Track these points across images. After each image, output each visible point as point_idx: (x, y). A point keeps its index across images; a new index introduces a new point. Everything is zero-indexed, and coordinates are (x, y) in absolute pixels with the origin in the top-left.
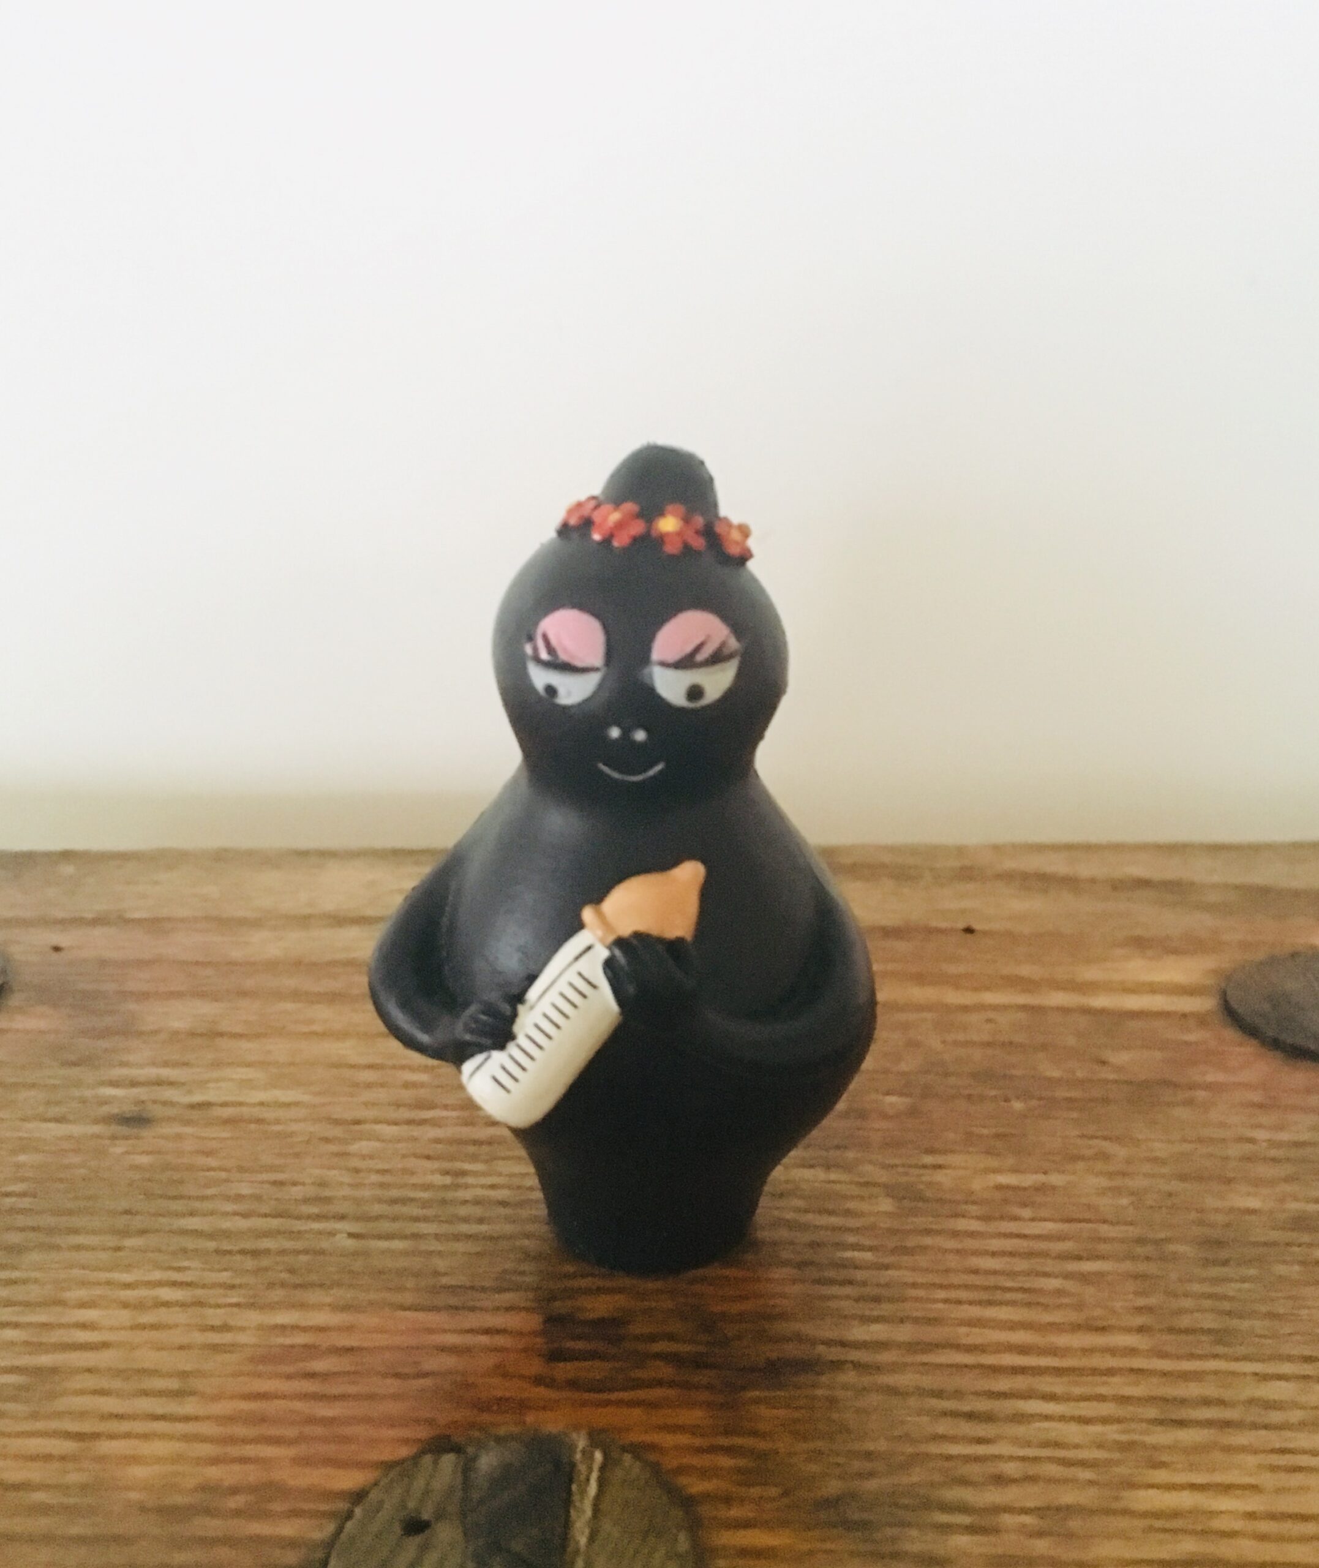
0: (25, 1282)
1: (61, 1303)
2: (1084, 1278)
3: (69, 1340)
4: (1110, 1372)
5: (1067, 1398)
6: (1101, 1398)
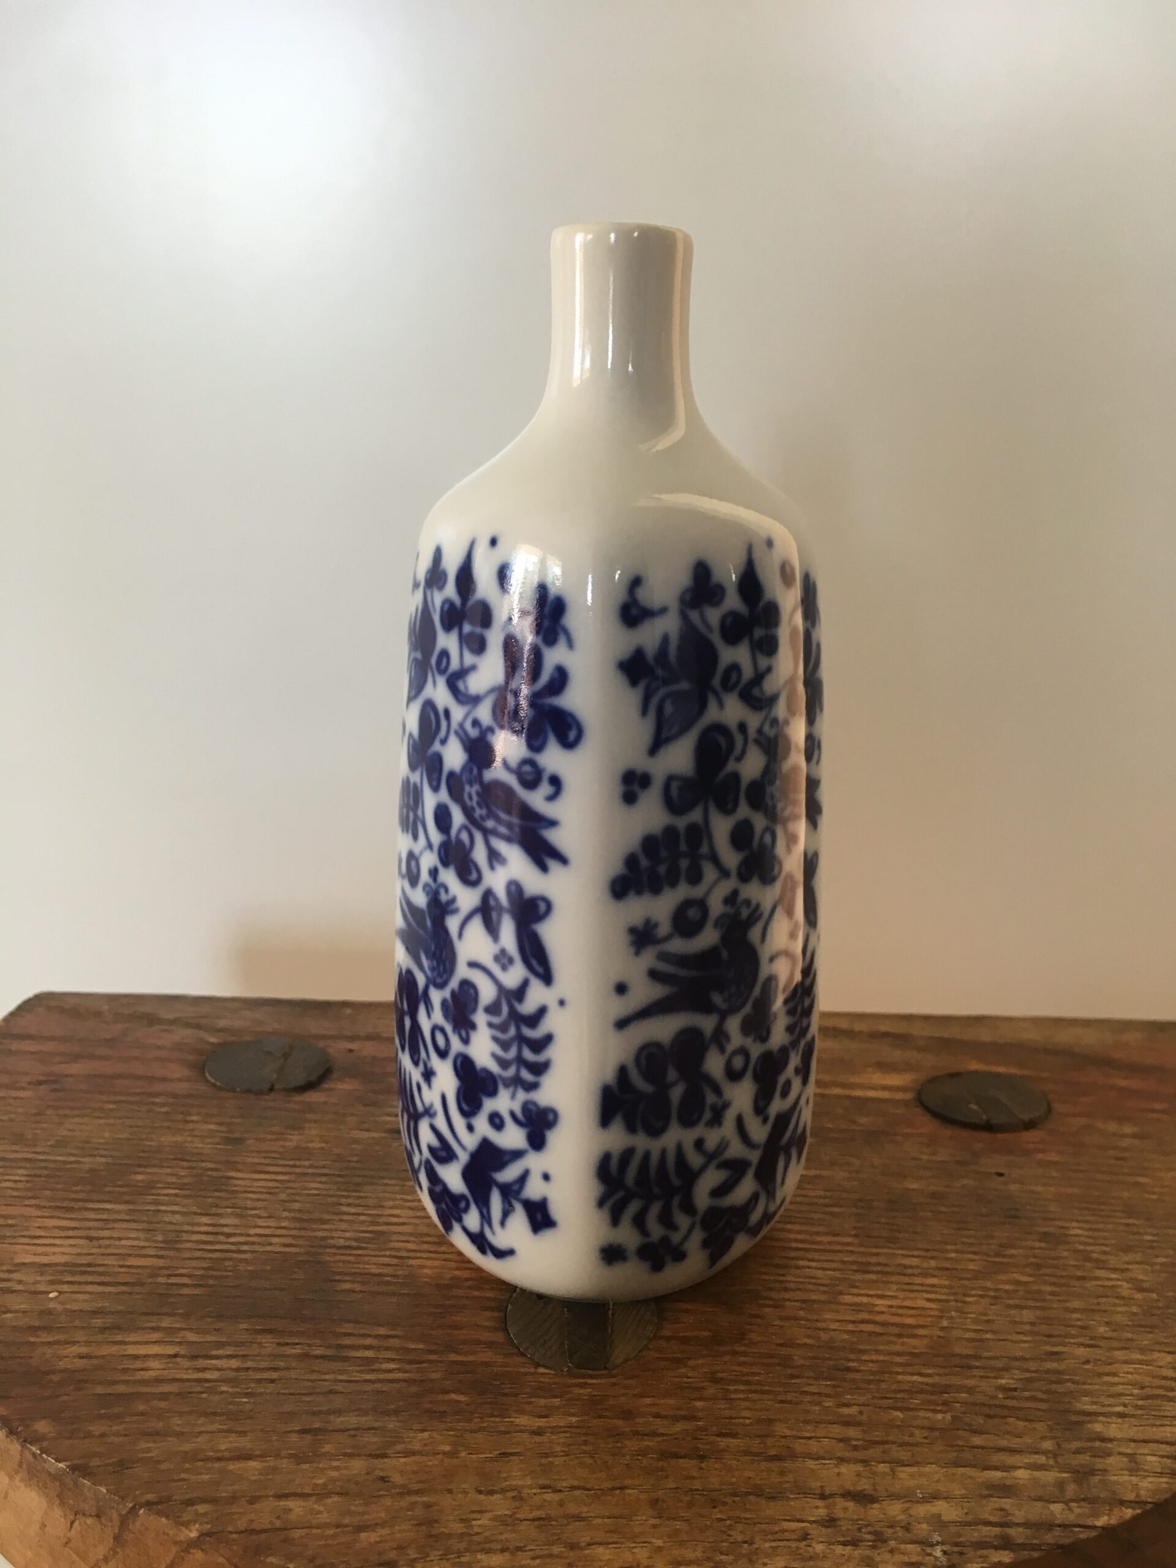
0: (366, 1197)
1: (382, 1206)
2: (831, 1214)
3: (389, 1221)
4: (838, 1251)
5: (819, 1261)
6: (832, 1261)
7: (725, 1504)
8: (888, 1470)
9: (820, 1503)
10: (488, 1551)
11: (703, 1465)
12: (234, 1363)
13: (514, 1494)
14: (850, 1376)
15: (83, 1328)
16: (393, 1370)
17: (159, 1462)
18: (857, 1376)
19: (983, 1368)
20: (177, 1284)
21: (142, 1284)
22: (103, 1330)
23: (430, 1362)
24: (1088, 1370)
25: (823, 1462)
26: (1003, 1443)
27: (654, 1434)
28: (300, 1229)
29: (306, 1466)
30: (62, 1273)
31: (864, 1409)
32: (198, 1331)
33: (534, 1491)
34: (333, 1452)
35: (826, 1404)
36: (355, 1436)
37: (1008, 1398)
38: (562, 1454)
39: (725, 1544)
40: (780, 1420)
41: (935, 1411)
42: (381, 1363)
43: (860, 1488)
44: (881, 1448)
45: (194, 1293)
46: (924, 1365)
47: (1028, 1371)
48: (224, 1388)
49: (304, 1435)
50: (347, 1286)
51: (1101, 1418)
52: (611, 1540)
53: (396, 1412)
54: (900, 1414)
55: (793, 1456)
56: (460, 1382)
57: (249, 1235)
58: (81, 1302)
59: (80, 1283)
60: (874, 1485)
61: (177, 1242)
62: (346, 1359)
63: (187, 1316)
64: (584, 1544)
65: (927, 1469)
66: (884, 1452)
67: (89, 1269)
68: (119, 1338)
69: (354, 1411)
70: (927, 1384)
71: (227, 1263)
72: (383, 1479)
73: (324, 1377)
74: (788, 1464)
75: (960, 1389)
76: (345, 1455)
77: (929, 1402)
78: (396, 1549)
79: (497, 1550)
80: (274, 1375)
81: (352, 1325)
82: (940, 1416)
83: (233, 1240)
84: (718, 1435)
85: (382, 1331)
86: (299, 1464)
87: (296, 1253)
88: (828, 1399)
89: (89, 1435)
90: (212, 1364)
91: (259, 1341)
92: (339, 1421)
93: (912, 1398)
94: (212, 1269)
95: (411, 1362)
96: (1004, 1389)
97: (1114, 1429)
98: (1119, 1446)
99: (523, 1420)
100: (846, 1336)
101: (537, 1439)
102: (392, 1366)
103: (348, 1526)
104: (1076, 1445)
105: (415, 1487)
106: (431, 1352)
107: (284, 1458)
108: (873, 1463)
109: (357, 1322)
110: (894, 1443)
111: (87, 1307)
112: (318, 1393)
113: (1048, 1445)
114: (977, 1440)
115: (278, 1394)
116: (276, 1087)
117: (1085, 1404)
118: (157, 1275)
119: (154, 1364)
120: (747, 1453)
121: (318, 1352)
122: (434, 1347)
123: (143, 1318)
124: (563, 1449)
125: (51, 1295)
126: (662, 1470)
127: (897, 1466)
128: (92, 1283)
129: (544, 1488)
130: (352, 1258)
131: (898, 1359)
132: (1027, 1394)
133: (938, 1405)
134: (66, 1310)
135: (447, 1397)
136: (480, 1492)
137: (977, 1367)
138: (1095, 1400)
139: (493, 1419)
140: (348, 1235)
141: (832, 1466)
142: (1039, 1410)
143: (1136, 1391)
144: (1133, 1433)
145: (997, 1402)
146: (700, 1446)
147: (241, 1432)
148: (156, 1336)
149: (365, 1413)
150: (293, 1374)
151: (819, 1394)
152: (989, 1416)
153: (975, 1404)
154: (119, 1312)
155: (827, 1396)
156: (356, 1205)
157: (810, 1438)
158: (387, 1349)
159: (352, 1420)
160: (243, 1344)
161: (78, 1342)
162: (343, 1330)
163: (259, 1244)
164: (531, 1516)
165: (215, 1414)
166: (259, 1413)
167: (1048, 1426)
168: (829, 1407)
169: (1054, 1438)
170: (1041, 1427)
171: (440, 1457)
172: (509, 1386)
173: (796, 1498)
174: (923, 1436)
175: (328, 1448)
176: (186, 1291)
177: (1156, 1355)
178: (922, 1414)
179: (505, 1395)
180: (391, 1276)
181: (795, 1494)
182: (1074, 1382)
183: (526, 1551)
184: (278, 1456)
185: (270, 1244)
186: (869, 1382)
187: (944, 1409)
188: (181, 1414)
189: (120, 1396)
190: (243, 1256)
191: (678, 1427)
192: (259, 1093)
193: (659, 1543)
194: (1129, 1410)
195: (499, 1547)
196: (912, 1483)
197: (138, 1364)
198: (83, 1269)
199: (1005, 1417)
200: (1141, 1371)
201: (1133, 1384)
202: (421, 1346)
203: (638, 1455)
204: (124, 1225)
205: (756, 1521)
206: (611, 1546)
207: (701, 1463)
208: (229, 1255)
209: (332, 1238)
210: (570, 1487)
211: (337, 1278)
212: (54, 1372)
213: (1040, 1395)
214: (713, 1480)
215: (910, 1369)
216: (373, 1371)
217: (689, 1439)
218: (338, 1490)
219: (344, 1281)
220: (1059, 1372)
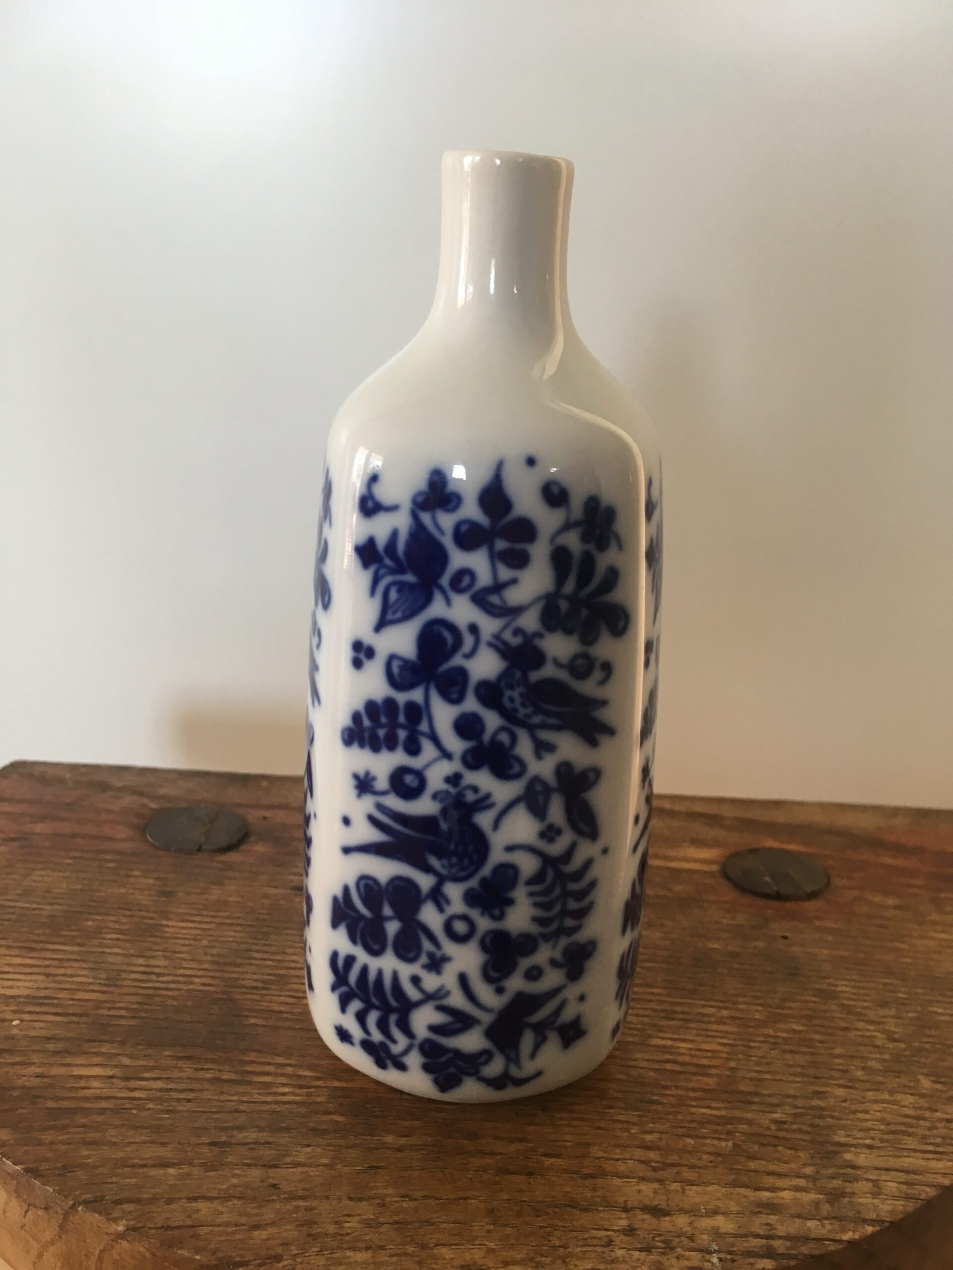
0: (270, 945)
7: (547, 1214)
8: (679, 1188)
9: (624, 1215)
10: (354, 1249)
11: (531, 1180)
12: (159, 1085)
13: (377, 1201)
14: (654, 1107)
15: (38, 1051)
16: (288, 1093)
17: (95, 1167)
18: (660, 1108)
19: (760, 1103)
20: (117, 1016)
21: (88, 1015)
22: (56, 1053)
23: (316, 1087)
24: (845, 1108)
25: (627, 1180)
26: (772, 1167)
27: (492, 1154)
28: (218, 971)
29: (212, 1174)
30: (24, 1003)
31: (664, 1136)
32: (131, 1056)
33: (395, 1199)
34: (235, 1161)
35: (633, 1131)
36: (254, 1149)
37: (778, 1130)
38: (419, 1168)
39: (545, 1248)
40: (595, 1144)
41: (719, 1139)
42: (277, 1087)
43: (656, 1203)
44: (675, 1170)
45: (131, 1023)
46: (714, 1100)
47: (796, 1107)
48: (151, 1106)
49: (212, 1147)
50: (252, 1021)
51: (853, 1149)
52: (453, 1242)
53: (287, 1129)
54: (691, 1141)
55: (604, 1174)
56: (340, 1105)
57: (176, 975)
58: (39, 1030)
59: (38, 1013)
60: (668, 1200)
61: (117, 980)
62: (249, 1083)
63: (123, 1043)
64: (432, 1245)
65: (711, 1188)
66: (677, 1173)
67: (46, 1001)
68: (67, 1061)
69: (253, 1128)
70: (715, 1116)
71: (157, 999)
72: (274, 1186)
73: (230, 1098)
74: (599, 1182)
75: (741, 1120)
76: (245, 1164)
77: (716, 1131)
78: (281, 1245)
79: (362, 1248)
80: (191, 1096)
81: (254, 1054)
82: (724, 1144)
83: (165, 979)
84: (545, 1156)
85: (279, 1060)
86: (207, 1171)
87: (213, 992)
88: (635, 1127)
89: (40, 1143)
90: (140, 1085)
91: (179, 1066)
92: (240, 1136)
93: (702, 1128)
94: (145, 1004)
95: (301, 1087)
96: (775, 1121)
97: (863, 1159)
98: (866, 1173)
99: (389, 1139)
100: (651, 1074)
101: (399, 1155)
102: (286, 1090)
103: (243, 1225)
104: (831, 1171)
105: (300, 1193)
106: (318, 1079)
107: (196, 1166)
108: (667, 1182)
109: (259, 1052)
110: (685, 1165)
111: (44, 1033)
112: (224, 1112)
113: (809, 1170)
114: (752, 1165)
115: (194, 1112)
116: (204, 847)
117: (841, 1137)
118: (100, 1008)
119: (95, 1084)
120: (567, 1171)
121: (227, 1076)
122: (319, 1075)
123: (87, 1045)
124: (419, 1164)
125: (15, 1023)
126: (497, 1183)
127: (687, 1185)
128: (47, 1013)
129: (402, 1197)
130: (257, 997)
131: (691, 1094)
132: (795, 1127)
133: (722, 1134)
134: (26, 1036)
135: (328, 1117)
136: (351, 1199)
137: (756, 1103)
138: (849, 1133)
139: (364, 1137)
140: (255, 977)
141: (634, 1183)
142: (804, 1140)
143: (882, 1127)
144: (879, 1163)
145: (769, 1133)
146: (530, 1164)
147: (162, 1143)
148: (97, 1060)
149: (261, 1129)
150: (206, 1095)
151: (628, 1122)
152: (762, 1145)
153: (752, 1134)
154: (69, 1039)
155: (634, 1124)
156: (264, 952)
157: (618, 1160)
158: (283, 1075)
159: (252, 1135)
160: (167, 1068)
161: (35, 1063)
162: (247, 1059)
163: (184, 983)
164: (391, 1220)
165: (142, 1127)
166: (178, 1127)
167: (810, 1154)
168: (635, 1133)
169: (814, 1165)
170: (802, 1154)
171: (321, 1168)
172: (378, 1109)
173: (604, 1211)
174: (709, 1160)
175: (230, 1159)
176: (123, 1022)
177: (899, 1097)
178: (708, 1141)
179: (376, 1117)
180: (289, 1013)
181: (604, 1207)
182: (832, 1117)
183: (385, 1250)
184: (191, 1164)
185: (192, 983)
186: (668, 1113)
187: (729, 1137)
188: (116, 1127)
189: (67, 1111)
190: (170, 993)
191: (513, 1148)
192: (190, 852)
193: (492, 1245)
194: (876, 1143)
195: (364, 1246)
196: (698, 1200)
197: (82, 1083)
198: (41, 1001)
199: (775, 1146)
200: (889, 1110)
201: (882, 1121)
202: (310, 1074)
203: (479, 1171)
204: (76, 965)
205: (571, 1228)
206: (453, 1247)
207: (530, 1178)
208: (160, 992)
209: (243, 979)
210: (423, 1197)
211: (246, 1013)
212: (14, 1088)
213: (804, 1128)
214: (538, 1193)
215: (702, 1103)
216: (271, 1094)
217: (521, 1157)
218: (237, 1194)
219: (252, 1017)
220: (822, 1109)
